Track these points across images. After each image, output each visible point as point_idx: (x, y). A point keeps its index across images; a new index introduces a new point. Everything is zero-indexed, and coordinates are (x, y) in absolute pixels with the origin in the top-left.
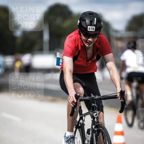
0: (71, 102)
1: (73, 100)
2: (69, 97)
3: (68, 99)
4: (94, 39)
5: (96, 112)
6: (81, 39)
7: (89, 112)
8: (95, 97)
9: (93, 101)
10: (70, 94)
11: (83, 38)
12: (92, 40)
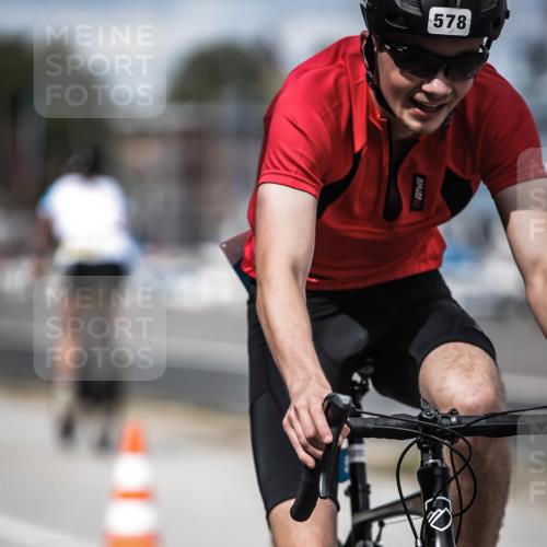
0: (304, 440)
1: (311, 432)
3: (285, 421)
4: (458, 86)
5: (445, 504)
7: (403, 501)
8: (445, 421)
9: (427, 440)
11: (394, 76)
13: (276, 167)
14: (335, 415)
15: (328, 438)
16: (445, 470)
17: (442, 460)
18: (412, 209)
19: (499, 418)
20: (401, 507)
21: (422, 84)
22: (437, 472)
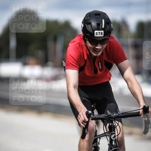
0: (82, 121)
1: (83, 119)
2: (79, 116)
3: (78, 118)
4: (103, 46)
6: (87, 46)
7: (105, 133)
8: (113, 115)
10: (80, 112)
12: (101, 47)
13: (68, 65)
14: (88, 115)
15: (87, 120)
16: (114, 126)
17: (113, 124)
18: (100, 71)
19: (124, 114)
20: (104, 135)
21: (95, 47)
22: (112, 126)
